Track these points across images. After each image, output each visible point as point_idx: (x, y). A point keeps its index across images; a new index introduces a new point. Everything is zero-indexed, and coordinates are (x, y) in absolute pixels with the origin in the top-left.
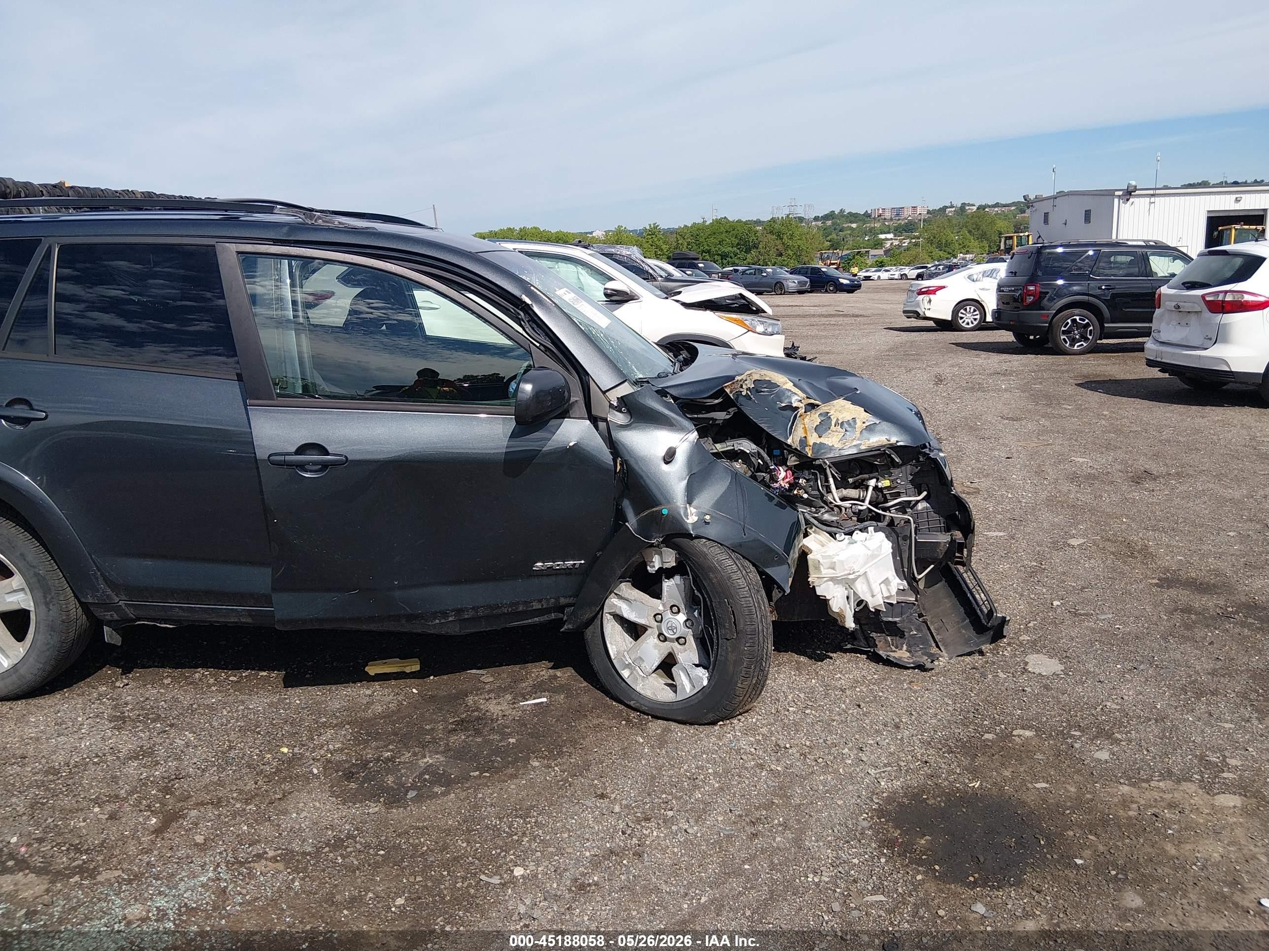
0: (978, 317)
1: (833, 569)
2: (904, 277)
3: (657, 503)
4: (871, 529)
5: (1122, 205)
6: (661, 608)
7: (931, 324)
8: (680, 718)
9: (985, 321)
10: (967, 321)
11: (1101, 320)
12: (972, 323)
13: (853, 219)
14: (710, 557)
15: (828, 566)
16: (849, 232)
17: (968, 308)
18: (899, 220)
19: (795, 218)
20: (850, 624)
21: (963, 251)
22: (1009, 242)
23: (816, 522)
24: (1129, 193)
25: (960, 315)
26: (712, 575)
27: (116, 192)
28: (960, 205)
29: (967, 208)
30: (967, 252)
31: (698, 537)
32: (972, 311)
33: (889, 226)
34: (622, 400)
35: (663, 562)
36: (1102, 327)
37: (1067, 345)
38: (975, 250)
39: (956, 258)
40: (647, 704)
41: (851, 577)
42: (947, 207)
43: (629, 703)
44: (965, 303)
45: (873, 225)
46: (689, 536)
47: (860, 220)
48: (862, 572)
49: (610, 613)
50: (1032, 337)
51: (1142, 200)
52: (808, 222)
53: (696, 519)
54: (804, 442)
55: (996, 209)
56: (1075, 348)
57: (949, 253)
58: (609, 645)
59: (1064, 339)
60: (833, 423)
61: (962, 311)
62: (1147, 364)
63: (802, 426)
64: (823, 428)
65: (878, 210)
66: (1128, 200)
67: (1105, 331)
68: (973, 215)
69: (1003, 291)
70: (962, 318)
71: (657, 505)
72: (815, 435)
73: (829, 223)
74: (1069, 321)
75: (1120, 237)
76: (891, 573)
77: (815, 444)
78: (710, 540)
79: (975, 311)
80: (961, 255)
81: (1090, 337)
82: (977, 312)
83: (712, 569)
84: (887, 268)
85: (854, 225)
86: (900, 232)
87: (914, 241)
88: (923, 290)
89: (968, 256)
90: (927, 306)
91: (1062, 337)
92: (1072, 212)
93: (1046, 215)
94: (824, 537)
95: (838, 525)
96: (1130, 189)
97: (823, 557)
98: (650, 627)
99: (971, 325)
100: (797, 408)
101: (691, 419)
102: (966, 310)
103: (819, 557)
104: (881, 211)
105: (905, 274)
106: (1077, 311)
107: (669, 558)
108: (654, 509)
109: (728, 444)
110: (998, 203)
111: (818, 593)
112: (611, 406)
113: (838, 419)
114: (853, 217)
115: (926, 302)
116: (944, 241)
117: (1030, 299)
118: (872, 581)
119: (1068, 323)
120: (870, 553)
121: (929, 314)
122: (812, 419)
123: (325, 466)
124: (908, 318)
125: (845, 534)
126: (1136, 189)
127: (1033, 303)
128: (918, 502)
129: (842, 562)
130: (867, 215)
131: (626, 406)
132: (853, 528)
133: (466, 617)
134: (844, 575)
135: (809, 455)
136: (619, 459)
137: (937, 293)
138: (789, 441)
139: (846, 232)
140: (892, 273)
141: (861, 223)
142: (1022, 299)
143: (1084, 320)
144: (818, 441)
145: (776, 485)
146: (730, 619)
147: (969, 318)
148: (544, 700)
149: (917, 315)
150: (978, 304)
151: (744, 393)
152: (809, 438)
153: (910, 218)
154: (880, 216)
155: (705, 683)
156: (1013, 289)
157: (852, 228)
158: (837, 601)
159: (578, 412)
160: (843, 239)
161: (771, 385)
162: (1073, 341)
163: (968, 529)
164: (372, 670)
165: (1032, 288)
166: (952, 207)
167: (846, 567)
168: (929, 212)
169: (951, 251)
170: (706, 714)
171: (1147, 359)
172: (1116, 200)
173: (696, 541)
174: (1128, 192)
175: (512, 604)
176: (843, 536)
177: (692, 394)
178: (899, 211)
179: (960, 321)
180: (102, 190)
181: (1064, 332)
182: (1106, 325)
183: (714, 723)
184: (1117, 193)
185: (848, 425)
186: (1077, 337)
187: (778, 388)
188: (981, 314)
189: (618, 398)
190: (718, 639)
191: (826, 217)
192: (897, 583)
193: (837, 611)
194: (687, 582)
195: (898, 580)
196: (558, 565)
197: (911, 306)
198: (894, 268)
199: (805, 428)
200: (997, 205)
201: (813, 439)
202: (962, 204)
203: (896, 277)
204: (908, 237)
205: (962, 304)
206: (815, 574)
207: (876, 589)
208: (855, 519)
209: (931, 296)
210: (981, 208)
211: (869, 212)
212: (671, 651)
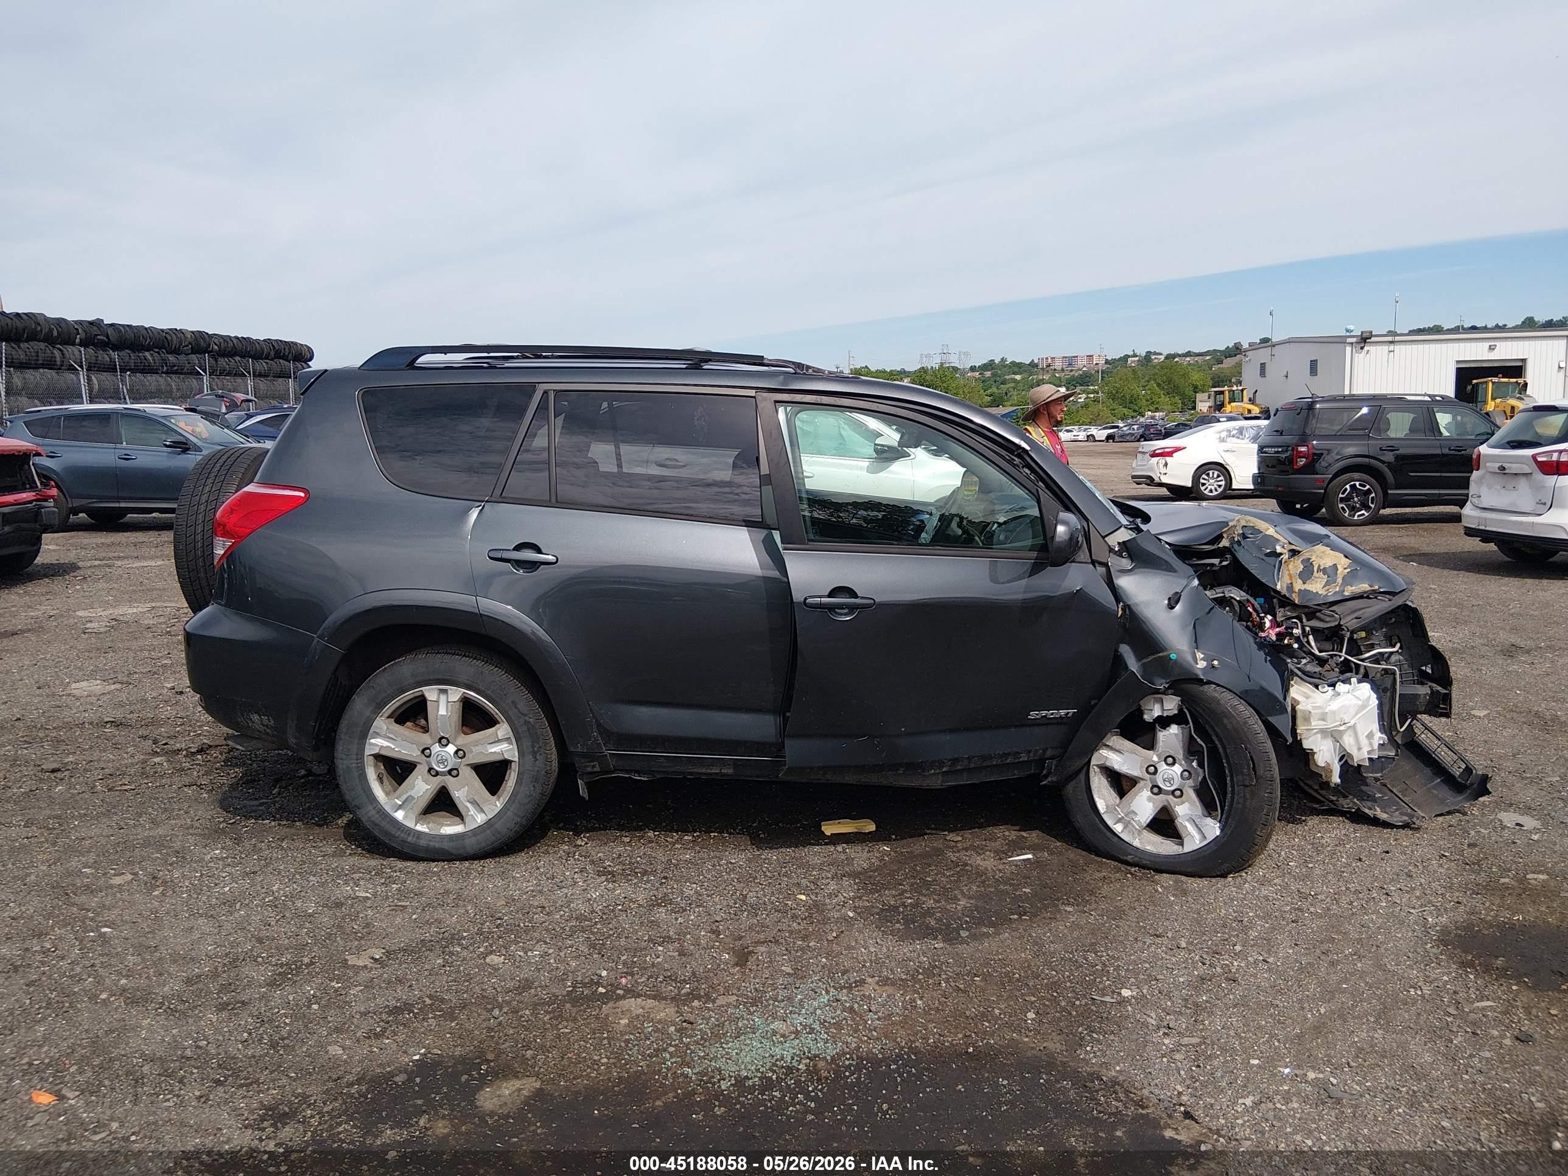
0: (1223, 483)
1: (1323, 720)
2: (1091, 438)
3: (1162, 649)
4: (1354, 680)
5: (1356, 355)
6: (1155, 759)
7: (1164, 491)
8: (1189, 870)
9: (1230, 489)
10: (1209, 487)
11: (1385, 486)
12: (1216, 490)
13: (1016, 369)
14: (1222, 702)
15: (1318, 717)
16: (1012, 385)
17: (1211, 472)
18: (1072, 371)
19: (948, 368)
20: (1336, 779)
21: (1152, 408)
22: (1220, 398)
23: (1299, 673)
24: (1364, 340)
25: (1202, 481)
26: (1226, 721)
27: (162, 331)
28: (1144, 354)
29: (1153, 357)
30: (1157, 410)
31: (1209, 682)
32: (1215, 476)
33: (1060, 378)
34: (1123, 545)
35: (1163, 710)
36: (1385, 494)
37: (1346, 515)
38: (1165, 407)
39: (1143, 416)
40: (1147, 858)
41: (1342, 728)
42: (1129, 356)
43: (1125, 858)
44: (1204, 467)
45: (1041, 377)
46: (1200, 682)
47: (1025, 371)
48: (1352, 723)
49: (1097, 765)
50: (1298, 506)
51: (1379, 348)
52: (963, 373)
53: (1205, 663)
54: (1290, 587)
55: (1188, 359)
56: (1356, 518)
57: (1135, 411)
58: (1097, 799)
59: (1342, 508)
60: (1315, 569)
61: (1204, 476)
62: (1465, 534)
63: (1287, 572)
64: (1307, 573)
65: (1047, 358)
66: (1362, 348)
67: (1390, 497)
68: (1162, 366)
69: (1265, 453)
70: (1203, 484)
71: (1162, 651)
72: (1300, 581)
73: (988, 374)
74: (1348, 487)
75: (1354, 392)
76: (1375, 726)
77: (1300, 590)
78: (1218, 685)
79: (1218, 476)
80: (1150, 413)
81: (1373, 506)
82: (1222, 478)
83: (1227, 715)
84: (1067, 428)
85: (1018, 377)
86: (1073, 385)
87: (1092, 396)
88: (1157, 452)
89: (1157, 414)
90: (1163, 471)
91: (1340, 506)
92: (1294, 362)
93: (1263, 366)
94: (1307, 688)
95: (1320, 677)
96: (1365, 335)
97: (1314, 708)
98: (1142, 779)
99: (1215, 493)
100: (1281, 554)
101: (1191, 565)
102: (1208, 475)
103: (1309, 708)
104: (1050, 361)
105: (1092, 436)
106: (1356, 475)
107: (1171, 705)
108: (1161, 654)
109: (1218, 590)
110: (1189, 352)
111: (1305, 746)
112: (1111, 550)
113: (1319, 566)
114: (1017, 367)
115: (1161, 466)
116: (1128, 397)
117: (1302, 462)
118: (1359, 733)
119: (1346, 489)
120: (1360, 703)
121: (1165, 480)
122: (1296, 566)
123: (852, 608)
124: (1138, 484)
125: (1329, 686)
126: (1371, 335)
127: (1305, 466)
128: (1392, 653)
129: (1334, 713)
130: (1033, 365)
131: (1128, 551)
132: (1336, 679)
133: (959, 768)
134: (1336, 726)
135: (1296, 602)
136: (1121, 604)
137: (1174, 455)
138: (1278, 587)
139: (1008, 386)
140: (1075, 433)
141: (1025, 375)
142: (1291, 461)
143: (1365, 486)
144: (1303, 587)
145: (1263, 635)
146: (1249, 765)
147: (1212, 484)
148: (1030, 856)
149: (1150, 481)
150: (1221, 468)
151: (1236, 539)
152: (1294, 584)
153: (1084, 369)
154: (1049, 366)
155: (1218, 833)
156: (1280, 450)
157: (1015, 381)
158: (1323, 756)
159: (1082, 556)
160: (1006, 394)
161: (1257, 531)
162: (1353, 509)
163: (1446, 681)
164: (829, 829)
165: (1303, 449)
166: (1135, 356)
167: (1337, 718)
168: (1107, 362)
169: (1137, 408)
170: (1221, 864)
171: (1465, 527)
172: (1348, 349)
173: (1206, 687)
174: (1362, 339)
175: (1001, 756)
176: (1327, 688)
177: (1189, 540)
178: (1071, 361)
179: (1203, 488)
180: (146, 329)
181: (1342, 500)
182: (1390, 492)
183: (1224, 876)
184: (1349, 340)
185: (1330, 572)
186: (1358, 505)
187: (1261, 535)
188: (1226, 480)
189: (1119, 543)
190: (1233, 787)
191: (985, 367)
192: (1379, 737)
193: (1323, 765)
194: (1186, 731)
195: (1379, 734)
196: (1052, 714)
197: (1142, 470)
198: (1076, 427)
199: (1290, 576)
200: (1188, 354)
201: (1298, 585)
202: (1148, 352)
203: (1080, 438)
204: (1084, 392)
205: (1204, 469)
206: (1304, 725)
207: (1364, 742)
208: (1337, 670)
209: (1168, 459)
210: (1170, 357)
211: (1036, 361)
212: (1166, 803)
